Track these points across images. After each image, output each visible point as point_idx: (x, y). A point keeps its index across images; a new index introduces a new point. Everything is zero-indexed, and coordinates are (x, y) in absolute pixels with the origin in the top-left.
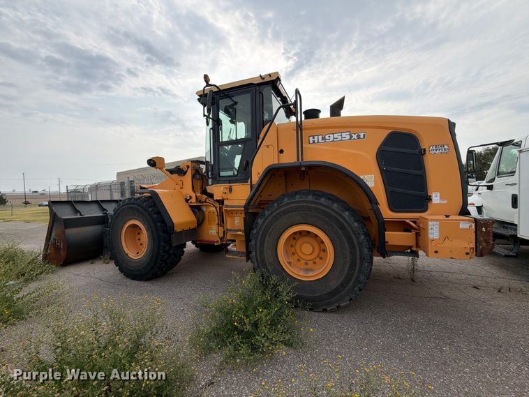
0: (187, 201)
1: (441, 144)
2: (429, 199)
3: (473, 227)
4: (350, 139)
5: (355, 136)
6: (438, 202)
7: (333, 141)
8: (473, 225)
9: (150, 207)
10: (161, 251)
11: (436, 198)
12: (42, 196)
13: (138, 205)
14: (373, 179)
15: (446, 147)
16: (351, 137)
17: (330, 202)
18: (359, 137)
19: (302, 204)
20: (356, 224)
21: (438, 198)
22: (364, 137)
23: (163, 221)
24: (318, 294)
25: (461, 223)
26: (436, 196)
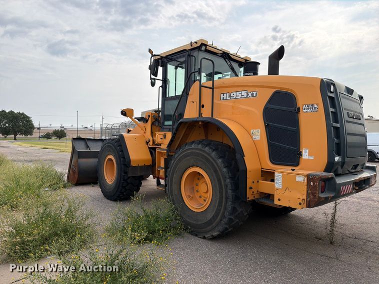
0: (147, 143)
1: (312, 103)
2: (300, 154)
3: (306, 181)
4: (247, 97)
5: (250, 95)
6: (307, 157)
7: (236, 98)
8: (306, 179)
9: (118, 146)
10: (122, 180)
11: (305, 155)
12: (90, 132)
13: (113, 144)
14: (259, 134)
15: (316, 106)
16: (248, 95)
17: (211, 150)
18: (252, 94)
19: (194, 151)
20: (225, 170)
21: (307, 154)
22: (256, 96)
23: (124, 158)
24: (199, 223)
25: (297, 176)
26: (306, 152)
